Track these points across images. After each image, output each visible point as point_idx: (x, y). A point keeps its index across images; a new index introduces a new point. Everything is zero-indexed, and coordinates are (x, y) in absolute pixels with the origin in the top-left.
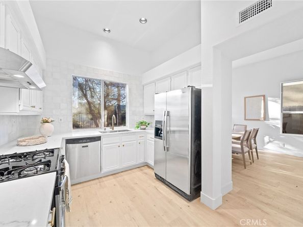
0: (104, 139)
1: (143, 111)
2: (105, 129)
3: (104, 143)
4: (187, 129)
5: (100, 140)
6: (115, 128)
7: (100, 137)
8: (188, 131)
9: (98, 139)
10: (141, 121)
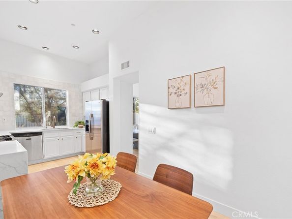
0: (45, 134)
1: (83, 113)
2: (47, 127)
3: (45, 137)
4: (100, 127)
5: (42, 134)
6: (55, 127)
7: (42, 132)
8: (101, 129)
9: (40, 134)
10: (80, 121)
